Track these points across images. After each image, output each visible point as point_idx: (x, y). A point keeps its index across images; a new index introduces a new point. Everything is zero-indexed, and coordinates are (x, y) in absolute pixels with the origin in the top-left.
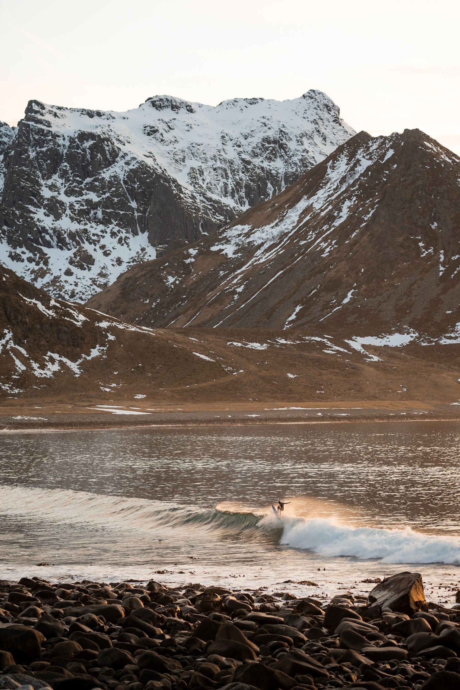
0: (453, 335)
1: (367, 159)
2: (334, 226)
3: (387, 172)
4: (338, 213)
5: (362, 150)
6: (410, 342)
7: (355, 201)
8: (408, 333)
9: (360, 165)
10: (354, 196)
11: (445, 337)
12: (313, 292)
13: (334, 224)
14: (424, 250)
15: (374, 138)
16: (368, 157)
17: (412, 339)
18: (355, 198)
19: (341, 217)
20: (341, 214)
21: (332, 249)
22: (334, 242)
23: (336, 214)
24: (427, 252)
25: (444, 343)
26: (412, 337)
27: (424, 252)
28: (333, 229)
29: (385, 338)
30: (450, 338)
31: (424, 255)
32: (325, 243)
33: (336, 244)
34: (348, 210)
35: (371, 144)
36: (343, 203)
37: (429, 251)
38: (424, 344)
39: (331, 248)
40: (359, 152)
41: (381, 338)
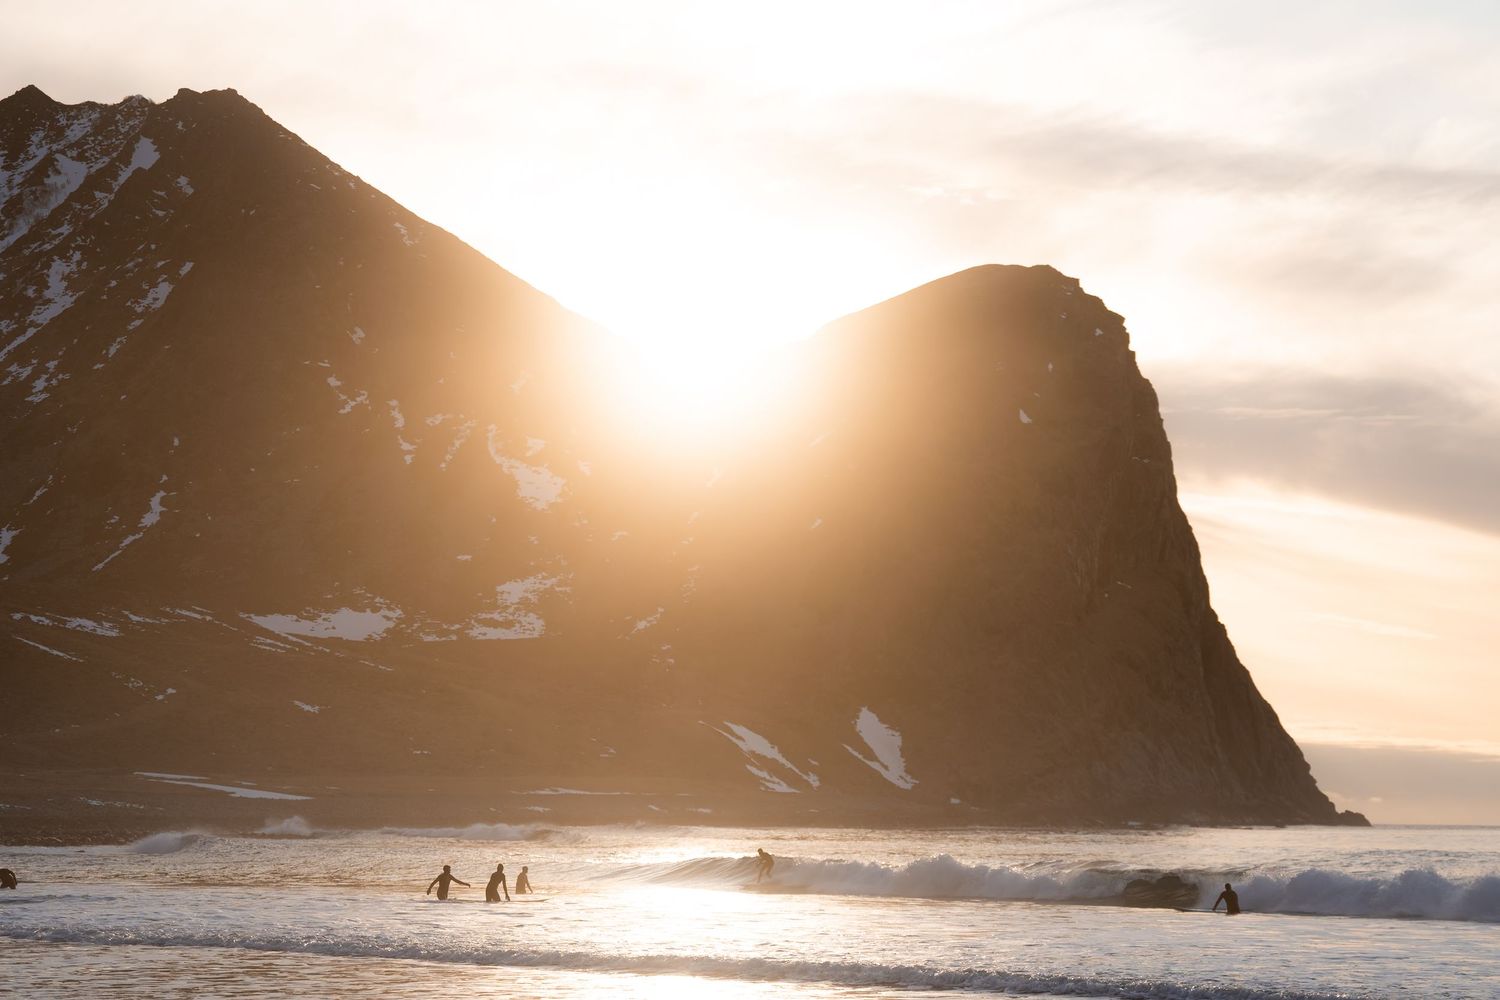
0: (496, 616)
1: (73, 158)
2: (33, 324)
3: (162, 193)
4: (39, 291)
5: (41, 134)
6: (388, 631)
7: (79, 263)
8: (375, 610)
9: (58, 172)
10: (75, 249)
11: (479, 621)
12: (38, 493)
13: (32, 317)
14: (343, 397)
15: (72, 107)
16: (75, 153)
17: (391, 625)
18: (77, 256)
19: (49, 301)
20: (48, 294)
21: (54, 382)
22: (52, 365)
23: (30, 292)
24: (353, 403)
25: (481, 637)
26: (388, 619)
27: (345, 402)
28: (31, 332)
29: (320, 620)
30: (494, 624)
31: (348, 409)
32: (22, 365)
33: (59, 369)
34: (65, 284)
35: (63, 122)
36: (49, 267)
37: (358, 399)
38: (429, 639)
39: (47, 380)
40: (35, 139)
41: (306, 618)
